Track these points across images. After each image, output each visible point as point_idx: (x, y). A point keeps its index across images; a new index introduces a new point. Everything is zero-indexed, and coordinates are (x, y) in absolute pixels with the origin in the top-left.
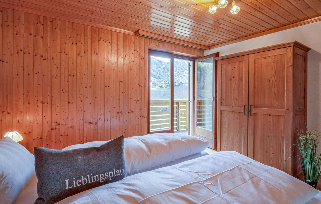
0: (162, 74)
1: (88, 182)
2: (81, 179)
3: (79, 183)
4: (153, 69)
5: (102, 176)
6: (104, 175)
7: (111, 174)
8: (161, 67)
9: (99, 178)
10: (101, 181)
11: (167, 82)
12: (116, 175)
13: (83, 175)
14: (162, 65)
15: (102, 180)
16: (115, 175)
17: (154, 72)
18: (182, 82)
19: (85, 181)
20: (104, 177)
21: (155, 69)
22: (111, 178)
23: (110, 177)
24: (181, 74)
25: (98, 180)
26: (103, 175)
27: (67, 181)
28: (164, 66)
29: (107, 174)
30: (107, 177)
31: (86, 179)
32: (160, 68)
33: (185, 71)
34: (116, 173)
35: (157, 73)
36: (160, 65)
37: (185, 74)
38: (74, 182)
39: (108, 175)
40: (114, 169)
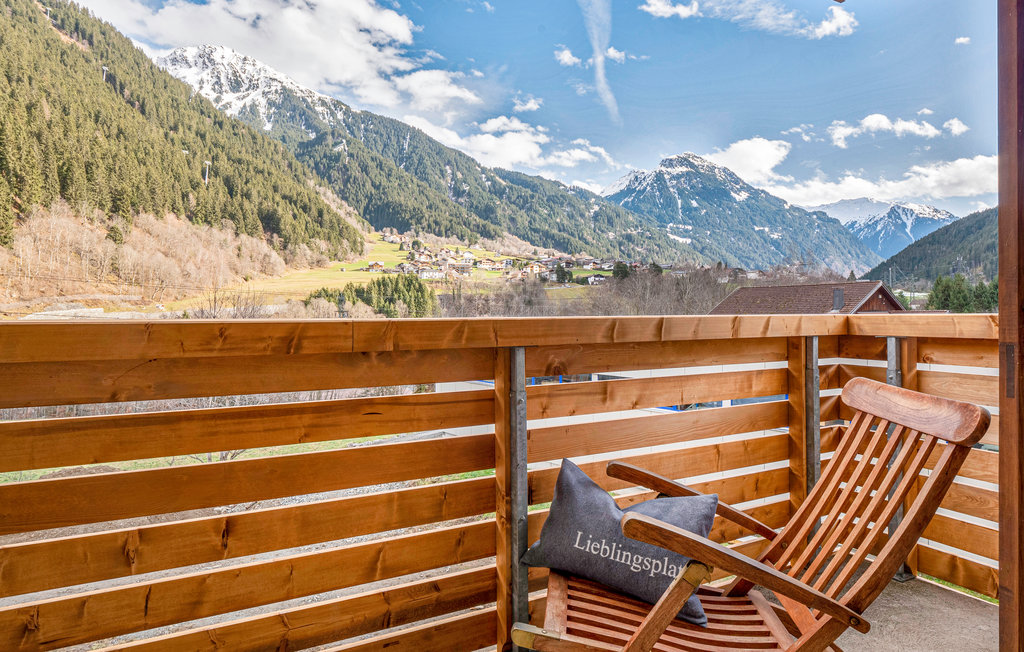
0: (589, 238)
1: (610, 556)
2: (601, 544)
3: (595, 549)
4: (558, 220)
5: (637, 559)
6: (643, 560)
7: (657, 565)
8: (587, 214)
9: (632, 561)
10: (632, 568)
11: (605, 267)
12: (667, 572)
13: (605, 538)
14: (588, 207)
15: (635, 568)
16: (664, 573)
17: (560, 231)
18: (662, 263)
19: (605, 550)
20: (641, 564)
21: (565, 222)
22: (655, 574)
23: (653, 570)
24: (656, 236)
25: (628, 563)
26: (640, 558)
27: (580, 533)
28: (596, 208)
29: (647, 561)
30: (646, 567)
31: (607, 548)
32: (582, 216)
33: (671, 224)
34: (668, 569)
35: (573, 235)
36: (584, 206)
37: (672, 237)
38: (589, 542)
39: (651, 564)
40: (666, 559)
